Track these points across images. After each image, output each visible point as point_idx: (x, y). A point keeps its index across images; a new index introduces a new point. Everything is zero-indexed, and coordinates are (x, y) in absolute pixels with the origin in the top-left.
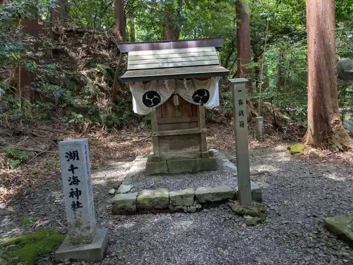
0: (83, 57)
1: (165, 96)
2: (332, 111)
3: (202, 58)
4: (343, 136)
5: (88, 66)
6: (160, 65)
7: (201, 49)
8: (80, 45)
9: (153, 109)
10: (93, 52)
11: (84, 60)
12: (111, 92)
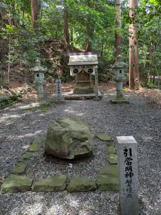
0: (51, 52)
1: (80, 70)
2: (135, 77)
3: (93, 59)
4: (138, 85)
5: (53, 56)
6: (79, 61)
7: (93, 55)
8: (50, 47)
9: (76, 74)
10: (55, 50)
11: (51, 54)
12: (62, 67)
